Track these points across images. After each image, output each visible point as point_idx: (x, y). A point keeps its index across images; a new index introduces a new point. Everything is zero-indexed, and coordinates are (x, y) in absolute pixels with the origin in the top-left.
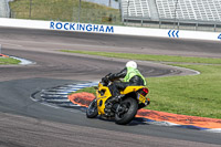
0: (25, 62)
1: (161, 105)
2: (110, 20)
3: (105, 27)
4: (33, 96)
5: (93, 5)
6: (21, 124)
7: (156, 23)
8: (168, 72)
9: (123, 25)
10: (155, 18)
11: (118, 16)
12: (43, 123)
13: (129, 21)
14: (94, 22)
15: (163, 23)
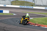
0: (14, 14)
1: (44, 23)
2: (32, 5)
3: (31, 7)
4: (16, 21)
5: (29, 2)
6: (14, 27)
7: (42, 6)
8: (45, 16)
9: (35, 6)
10: (42, 5)
11: (34, 4)
12: (18, 27)
13: (37, 6)
14: (29, 6)
15: (44, 6)
